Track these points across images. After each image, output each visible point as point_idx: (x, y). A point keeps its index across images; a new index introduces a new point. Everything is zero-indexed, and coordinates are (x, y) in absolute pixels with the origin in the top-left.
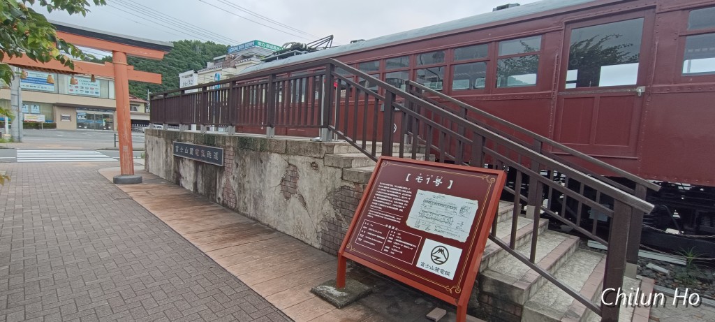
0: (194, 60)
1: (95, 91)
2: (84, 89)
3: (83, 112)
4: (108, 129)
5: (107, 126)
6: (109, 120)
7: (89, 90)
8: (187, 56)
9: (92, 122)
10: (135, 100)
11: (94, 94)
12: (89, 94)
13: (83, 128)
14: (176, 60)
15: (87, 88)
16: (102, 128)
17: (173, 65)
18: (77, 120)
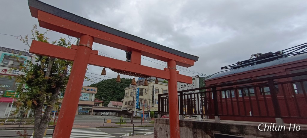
0: (117, 85)
1: (87, 98)
2: (83, 98)
3: (81, 107)
4: (89, 114)
5: (89, 113)
6: (90, 110)
7: (85, 98)
8: (115, 84)
9: (84, 111)
10: (99, 101)
11: (87, 99)
12: (85, 99)
13: (80, 114)
14: (111, 85)
15: (84, 97)
16: (87, 114)
17: (110, 87)
18: (79, 111)
